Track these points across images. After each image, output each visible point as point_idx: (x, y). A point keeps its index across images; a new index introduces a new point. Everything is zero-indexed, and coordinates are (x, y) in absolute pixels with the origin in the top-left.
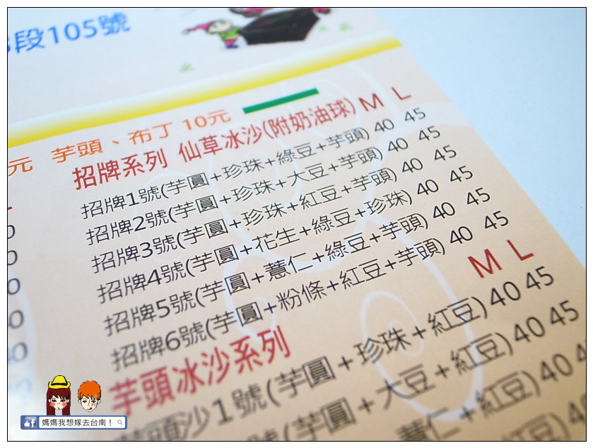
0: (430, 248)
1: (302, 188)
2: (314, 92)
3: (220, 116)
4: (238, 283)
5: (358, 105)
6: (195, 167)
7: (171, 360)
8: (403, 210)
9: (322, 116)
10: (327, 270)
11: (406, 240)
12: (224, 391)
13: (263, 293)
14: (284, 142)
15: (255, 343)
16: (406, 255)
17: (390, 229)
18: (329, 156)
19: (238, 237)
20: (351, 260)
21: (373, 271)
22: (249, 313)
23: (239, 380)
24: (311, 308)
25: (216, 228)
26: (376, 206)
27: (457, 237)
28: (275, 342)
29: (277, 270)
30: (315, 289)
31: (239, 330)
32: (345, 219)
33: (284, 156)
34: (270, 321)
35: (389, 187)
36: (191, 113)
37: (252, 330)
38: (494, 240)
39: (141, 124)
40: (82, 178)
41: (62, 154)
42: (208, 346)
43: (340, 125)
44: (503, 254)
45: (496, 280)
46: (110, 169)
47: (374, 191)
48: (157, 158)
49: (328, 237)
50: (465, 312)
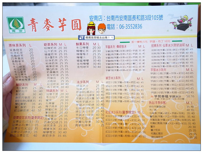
0: (183, 66)
1: (174, 55)
2: (182, 41)
3: (169, 41)
4: (164, 63)
5: (186, 45)
6: (164, 48)
7: (156, 68)
8: (183, 61)
9: (181, 45)
10: (172, 65)
11: (182, 64)
12: (160, 72)
13: (165, 65)
14: (175, 48)
15: (163, 69)
16: (181, 66)
17: (180, 63)
18: (179, 51)
19: (165, 58)
20: (175, 64)
21: (176, 66)
22: (164, 66)
23: (161, 72)
24: (169, 68)
25: (164, 57)
26: (181, 60)
27: (187, 66)
28: (165, 70)
29: (168, 63)
30: (170, 66)
31: (162, 67)
32: (177, 60)
33: (174, 50)
34: (165, 68)
35: (183, 58)
36: (166, 39)
37: (164, 68)
38: (190, 68)
39: (160, 39)
40: (152, 46)
41: (151, 41)
42: (159, 68)
43: (182, 47)
44: (190, 70)
45: (188, 72)
46: (155, 45)
47: (181, 58)
48: (160, 45)
49: (174, 61)
50: (183, 73)
